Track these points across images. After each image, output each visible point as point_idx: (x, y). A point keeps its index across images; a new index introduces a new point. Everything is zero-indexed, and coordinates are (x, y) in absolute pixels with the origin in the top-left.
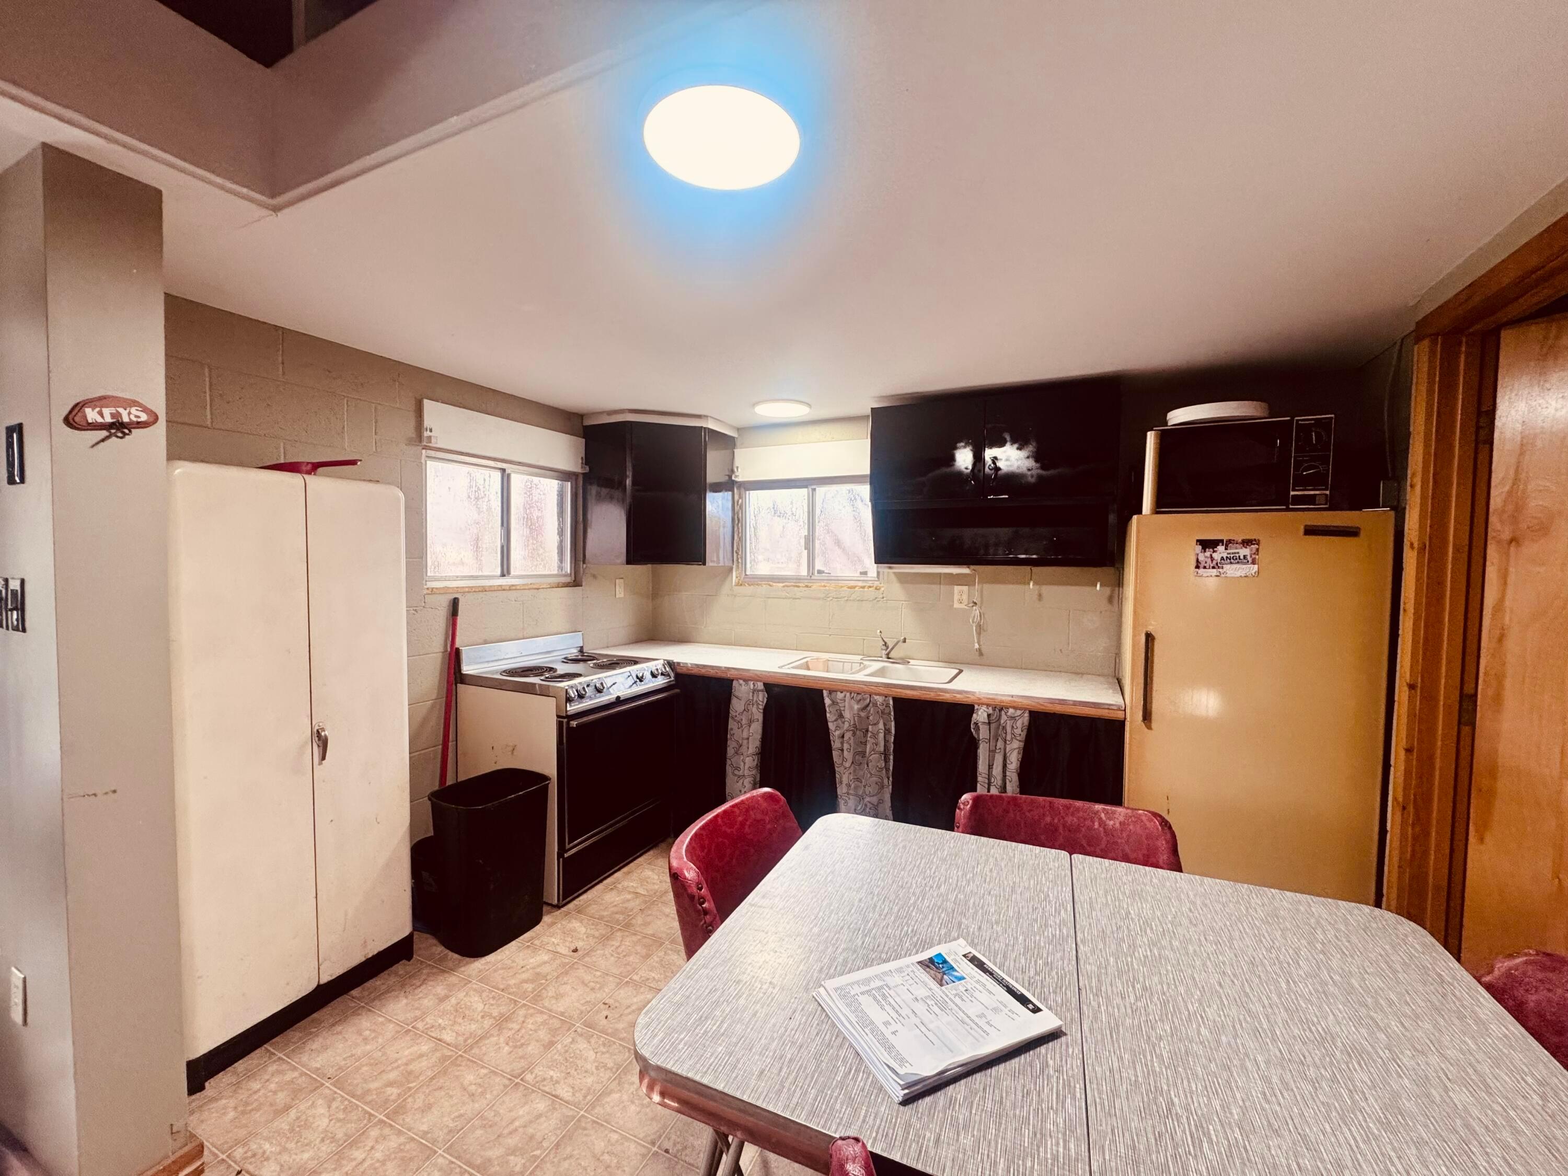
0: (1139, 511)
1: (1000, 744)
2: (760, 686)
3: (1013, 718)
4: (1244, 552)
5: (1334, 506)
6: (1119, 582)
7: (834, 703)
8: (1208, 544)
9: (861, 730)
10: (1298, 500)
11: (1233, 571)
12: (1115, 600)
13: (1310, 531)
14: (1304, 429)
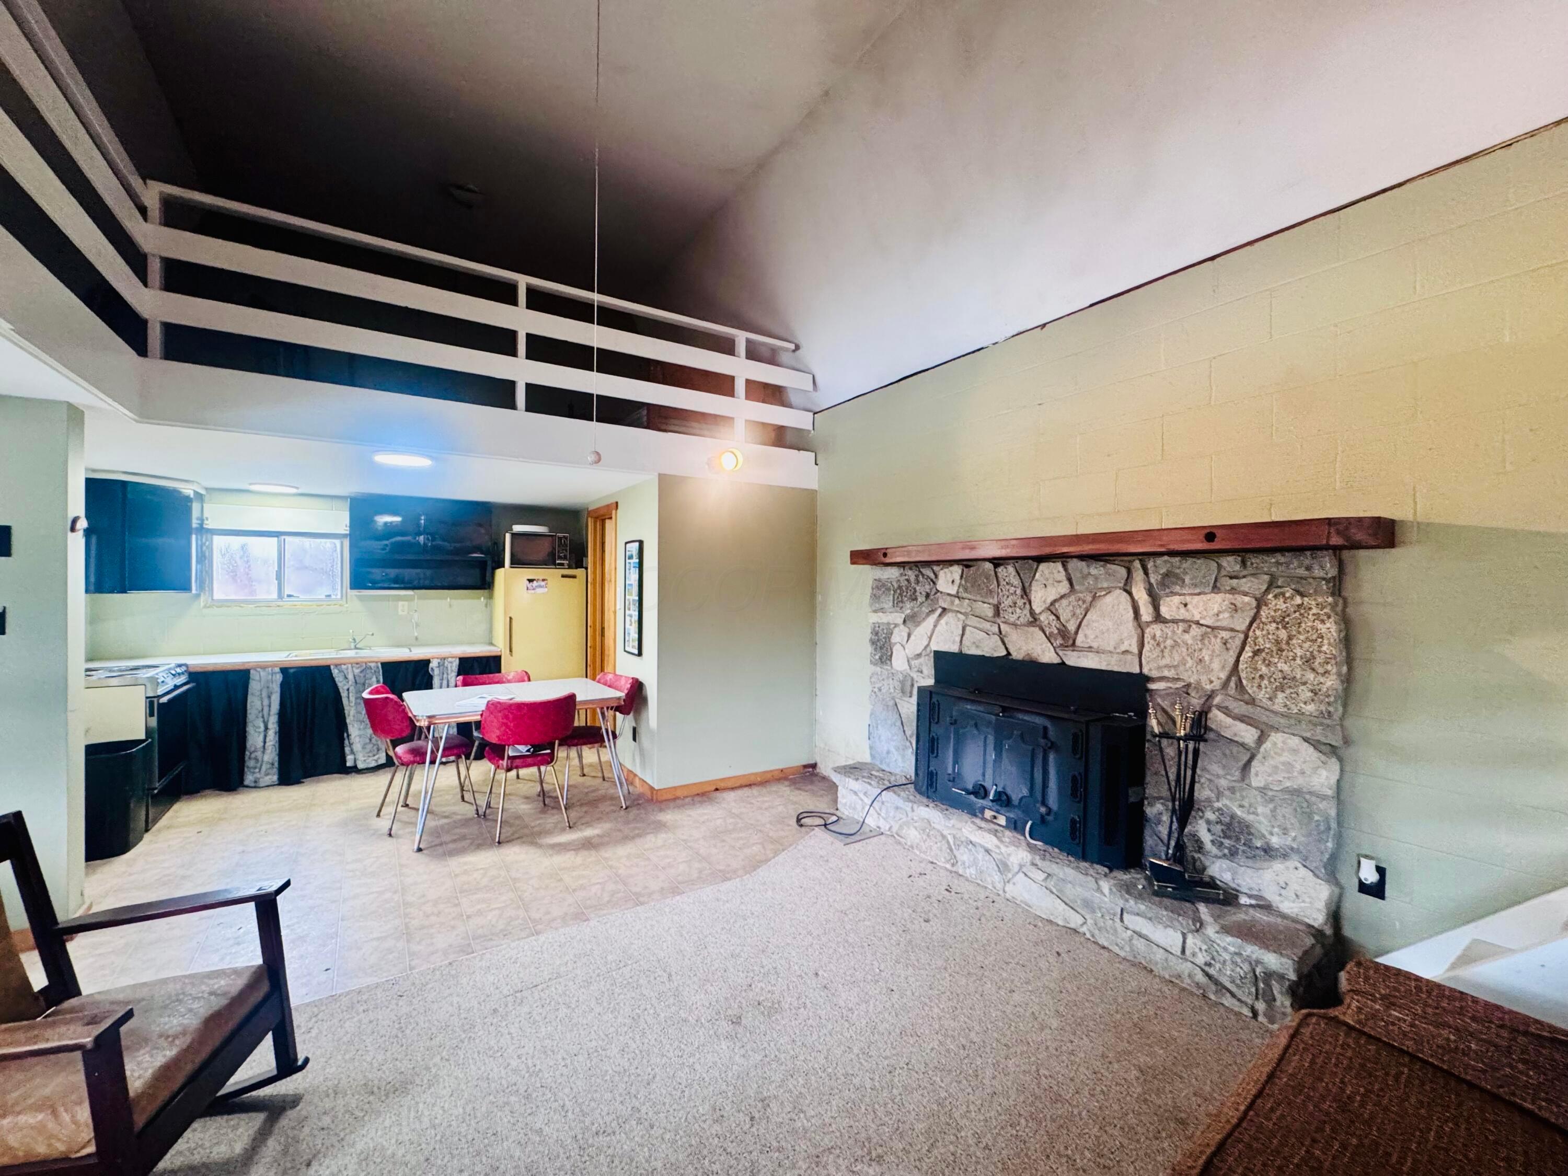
0: (503, 566)
1: (445, 676)
2: (277, 670)
3: (451, 662)
4: (543, 583)
5: (570, 567)
6: (491, 597)
7: (341, 671)
8: (530, 581)
9: (360, 685)
10: (559, 564)
11: (539, 591)
12: (489, 605)
13: (563, 576)
14: (560, 539)
